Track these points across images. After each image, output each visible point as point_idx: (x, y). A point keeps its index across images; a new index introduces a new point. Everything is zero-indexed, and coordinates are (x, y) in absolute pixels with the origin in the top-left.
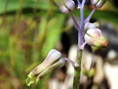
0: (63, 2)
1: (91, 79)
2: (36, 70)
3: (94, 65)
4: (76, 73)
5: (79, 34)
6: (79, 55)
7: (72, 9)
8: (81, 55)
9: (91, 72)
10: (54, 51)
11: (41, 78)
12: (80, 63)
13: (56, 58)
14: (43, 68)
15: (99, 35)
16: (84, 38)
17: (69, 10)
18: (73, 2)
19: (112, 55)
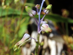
0: (31, 12)
1: (42, 46)
2: (18, 43)
3: (43, 40)
4: (37, 44)
5: (38, 27)
6: (38, 36)
7: (35, 15)
8: (39, 36)
9: (42, 44)
10: (26, 35)
11: (20, 47)
12: (39, 40)
13: (28, 38)
14: (21, 42)
15: (47, 27)
16: (40, 28)
17: (34, 15)
18: (35, 11)
19: (51, 35)
